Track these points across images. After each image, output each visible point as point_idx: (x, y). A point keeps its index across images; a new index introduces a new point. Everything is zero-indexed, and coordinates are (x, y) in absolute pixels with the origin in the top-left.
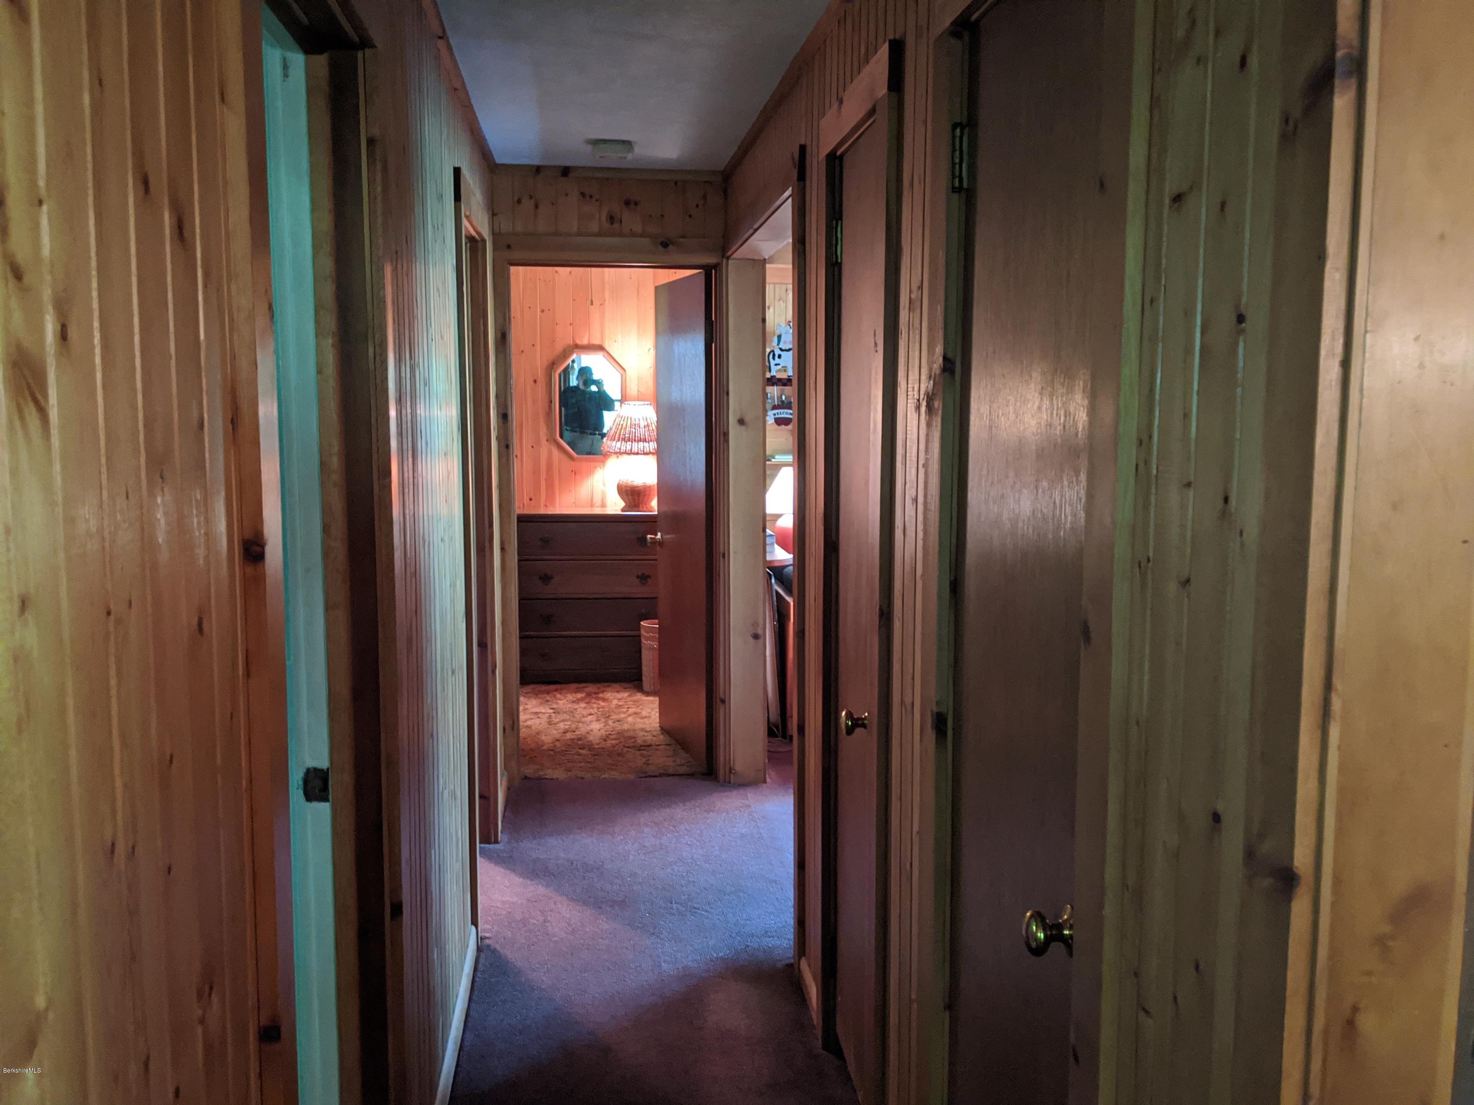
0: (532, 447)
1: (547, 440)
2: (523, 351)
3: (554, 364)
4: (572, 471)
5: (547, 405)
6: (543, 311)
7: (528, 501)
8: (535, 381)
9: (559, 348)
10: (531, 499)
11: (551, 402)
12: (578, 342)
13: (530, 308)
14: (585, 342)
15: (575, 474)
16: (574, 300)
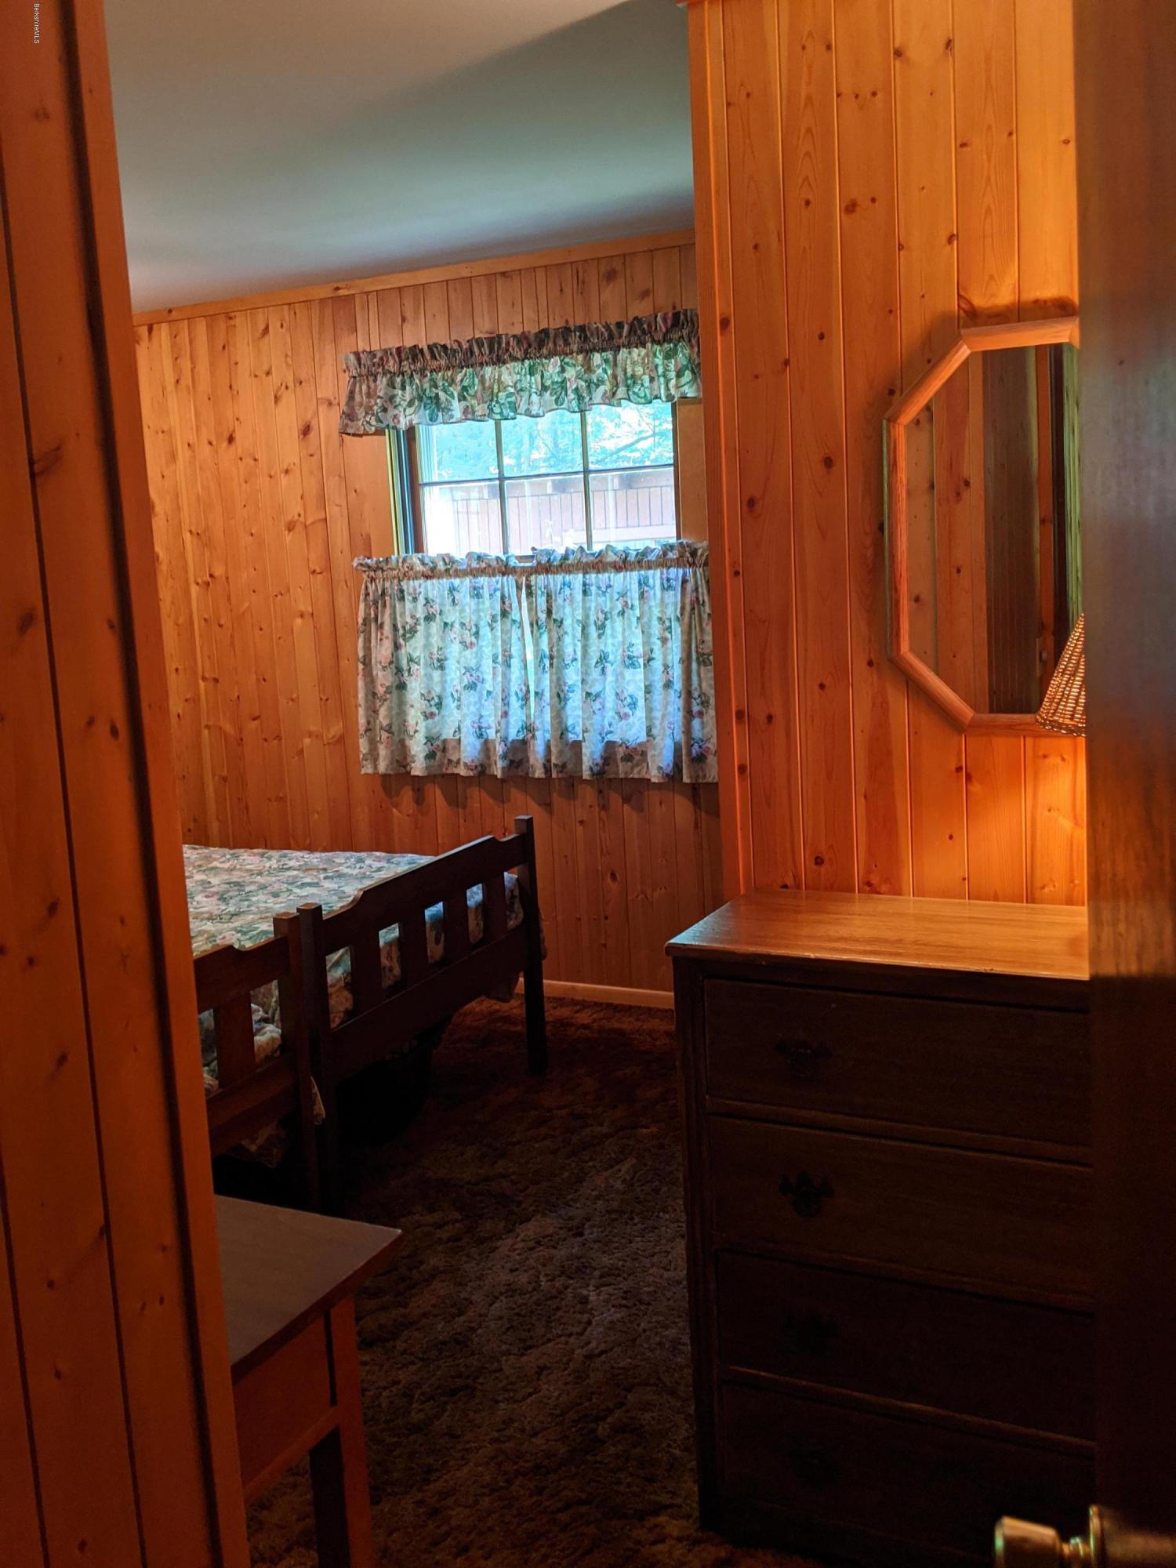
0: (822, 686)
1: (870, 664)
2: (787, 363)
3: (892, 392)
4: (959, 769)
5: (868, 541)
6: (851, 208)
7: (811, 864)
8: (828, 462)
9: (911, 324)
10: (819, 861)
11: (881, 528)
12: (979, 301)
13: (808, 203)
14: (1004, 296)
15: (969, 778)
16: (963, 145)
